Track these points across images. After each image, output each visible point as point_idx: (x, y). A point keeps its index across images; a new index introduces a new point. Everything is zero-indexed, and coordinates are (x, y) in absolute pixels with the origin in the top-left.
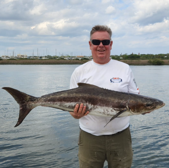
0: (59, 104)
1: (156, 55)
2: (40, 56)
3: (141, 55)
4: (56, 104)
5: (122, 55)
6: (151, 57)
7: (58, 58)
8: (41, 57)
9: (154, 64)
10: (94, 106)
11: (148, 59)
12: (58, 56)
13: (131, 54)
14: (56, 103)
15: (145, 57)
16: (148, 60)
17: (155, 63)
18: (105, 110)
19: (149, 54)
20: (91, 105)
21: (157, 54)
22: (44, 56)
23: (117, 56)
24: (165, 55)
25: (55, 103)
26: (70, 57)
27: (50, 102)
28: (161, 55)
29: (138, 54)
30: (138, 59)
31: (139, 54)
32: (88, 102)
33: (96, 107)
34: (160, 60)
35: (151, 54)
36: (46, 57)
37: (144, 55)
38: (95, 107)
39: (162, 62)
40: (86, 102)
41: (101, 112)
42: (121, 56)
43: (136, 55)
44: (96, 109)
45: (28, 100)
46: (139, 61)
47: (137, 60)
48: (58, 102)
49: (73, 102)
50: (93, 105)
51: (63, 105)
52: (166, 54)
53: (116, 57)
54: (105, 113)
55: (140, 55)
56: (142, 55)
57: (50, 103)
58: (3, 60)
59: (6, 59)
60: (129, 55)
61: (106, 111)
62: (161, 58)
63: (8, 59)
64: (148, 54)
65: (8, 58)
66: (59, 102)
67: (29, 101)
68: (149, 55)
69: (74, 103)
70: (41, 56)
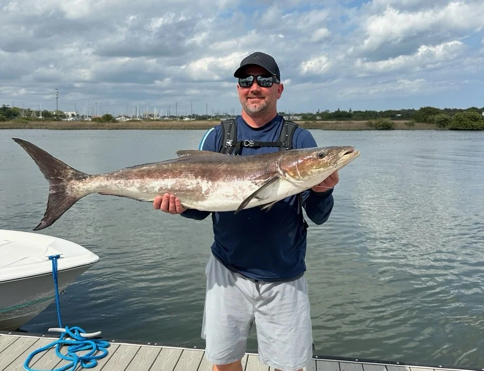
0: (138, 185)
1: (381, 112)
2: (180, 116)
3: (354, 112)
4: (131, 186)
5: (320, 112)
6: (371, 116)
7: (210, 118)
8: (182, 118)
9: (378, 128)
10: (213, 185)
11: (367, 119)
12: (210, 115)
13: (337, 110)
14: (132, 181)
15: (361, 115)
16: (367, 121)
17: (379, 126)
18: (238, 189)
19: (369, 110)
20: (208, 183)
21: (383, 111)
22: (187, 115)
23: (311, 114)
24: (398, 112)
25: (130, 182)
26: (229, 116)
27: (118, 181)
28: (390, 111)
29: (348, 111)
30: (347, 120)
31: (350, 111)
32: (200, 177)
33: (218, 186)
34: (388, 121)
35: (373, 110)
36: (189, 117)
37: (360, 112)
38: (216, 184)
39: (393, 123)
40: (196, 177)
41: (229, 194)
42: (318, 114)
43: (344, 112)
44: (219, 189)
45: (69, 176)
46: (350, 122)
47: (347, 122)
48: (135, 180)
49: (168, 178)
50: (210, 182)
51: (147, 186)
52: (400, 111)
53: (309, 117)
54: (238, 195)
55: (352, 112)
56: (356, 112)
57: (119, 183)
58: (119, 122)
59: (125, 120)
60: (333, 113)
61: (239, 191)
62: (390, 118)
63: (128, 121)
64: (366, 111)
65: (128, 119)
66: (139, 180)
67: (71, 179)
68: (369, 112)
69: (170, 179)
70: (182, 116)
